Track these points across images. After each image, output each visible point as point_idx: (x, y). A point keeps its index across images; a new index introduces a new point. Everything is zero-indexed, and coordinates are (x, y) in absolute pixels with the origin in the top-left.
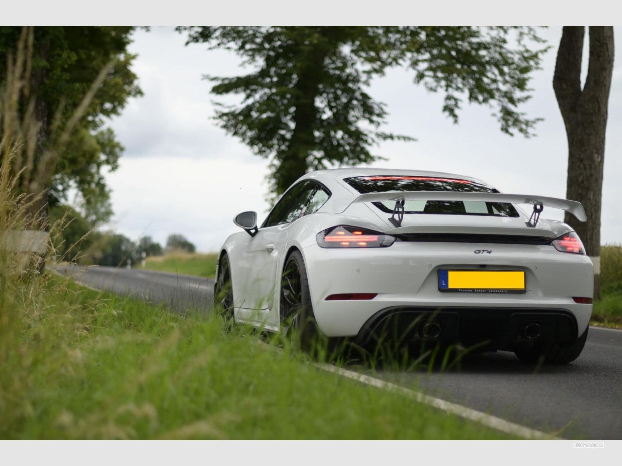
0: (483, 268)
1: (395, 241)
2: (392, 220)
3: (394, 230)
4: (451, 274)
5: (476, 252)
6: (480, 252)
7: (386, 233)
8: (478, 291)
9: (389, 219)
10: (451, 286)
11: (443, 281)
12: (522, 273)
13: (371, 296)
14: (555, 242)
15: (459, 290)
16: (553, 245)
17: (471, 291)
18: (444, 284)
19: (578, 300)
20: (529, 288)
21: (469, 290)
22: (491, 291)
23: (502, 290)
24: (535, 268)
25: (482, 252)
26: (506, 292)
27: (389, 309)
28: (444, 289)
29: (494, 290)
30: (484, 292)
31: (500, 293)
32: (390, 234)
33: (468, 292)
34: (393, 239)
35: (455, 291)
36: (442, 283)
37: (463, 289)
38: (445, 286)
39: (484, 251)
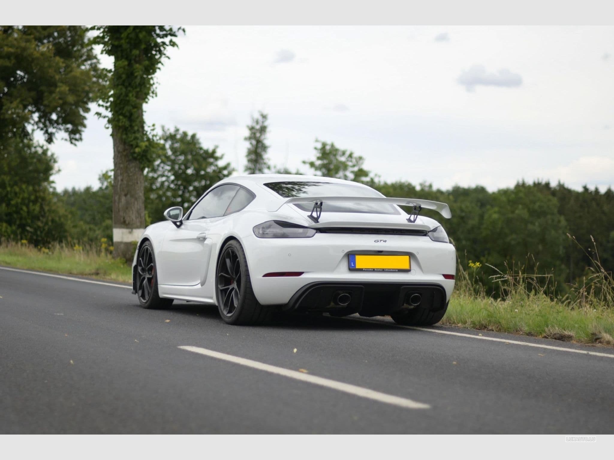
0: (379, 253)
1: (316, 232)
2: (311, 217)
3: (315, 225)
4: (358, 258)
5: (376, 241)
6: (378, 241)
7: (309, 227)
8: (377, 270)
9: (308, 216)
10: (358, 267)
11: (352, 263)
12: (408, 257)
13: (299, 274)
14: (430, 234)
15: (364, 269)
16: (429, 236)
17: (372, 270)
18: (353, 265)
19: (447, 276)
20: (412, 268)
21: (371, 270)
22: (386, 270)
23: (394, 269)
24: (418, 253)
25: (380, 241)
26: (397, 271)
27: (313, 284)
28: (352, 269)
29: (388, 269)
30: (381, 271)
31: (392, 271)
32: (312, 227)
33: (370, 271)
34: (315, 231)
35: (361, 270)
36: (351, 264)
37: (366, 269)
38: (353, 267)
39: (381, 240)
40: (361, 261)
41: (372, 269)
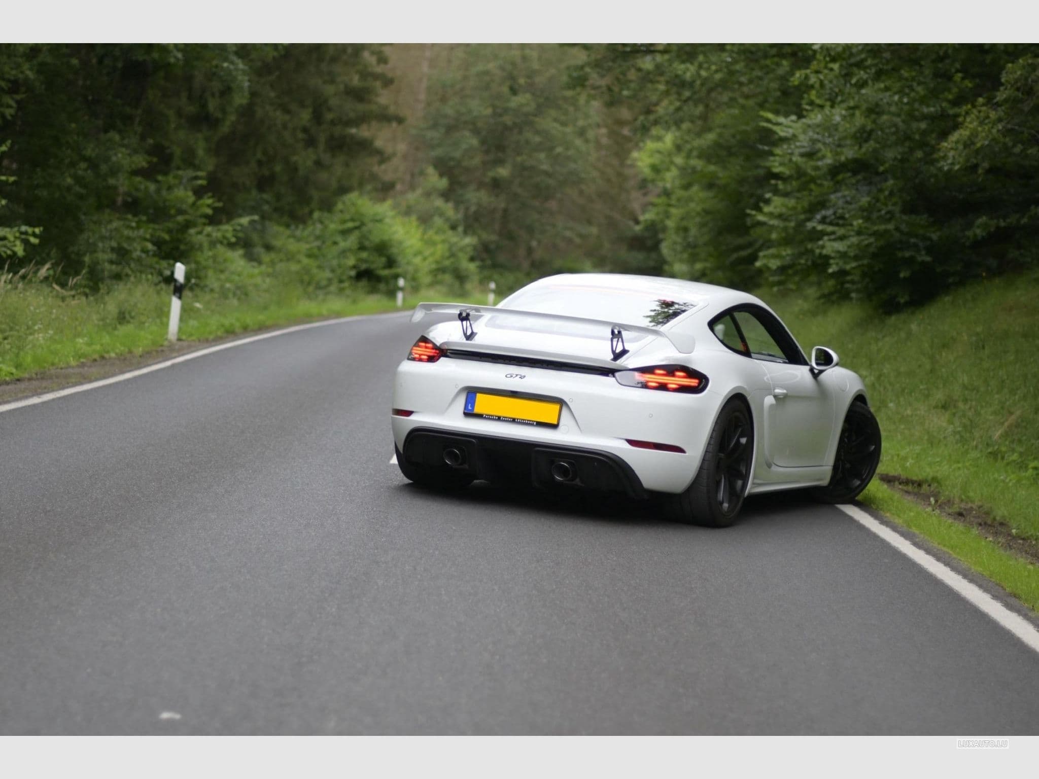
0: (514, 394)
1: (441, 356)
4: (480, 399)
5: (508, 376)
6: (512, 376)
8: (504, 419)
10: (477, 410)
11: (470, 405)
12: (558, 406)
13: (408, 413)
15: (484, 416)
16: (615, 377)
17: (497, 418)
18: (470, 408)
20: (560, 423)
21: (495, 418)
22: (519, 421)
23: (530, 421)
25: (514, 376)
26: (535, 423)
28: (470, 413)
29: (523, 421)
30: (510, 421)
31: (529, 424)
33: (493, 419)
35: (480, 416)
36: (468, 406)
37: (488, 415)
38: (470, 410)
39: (517, 375)
40: (483, 403)
41: (496, 416)
